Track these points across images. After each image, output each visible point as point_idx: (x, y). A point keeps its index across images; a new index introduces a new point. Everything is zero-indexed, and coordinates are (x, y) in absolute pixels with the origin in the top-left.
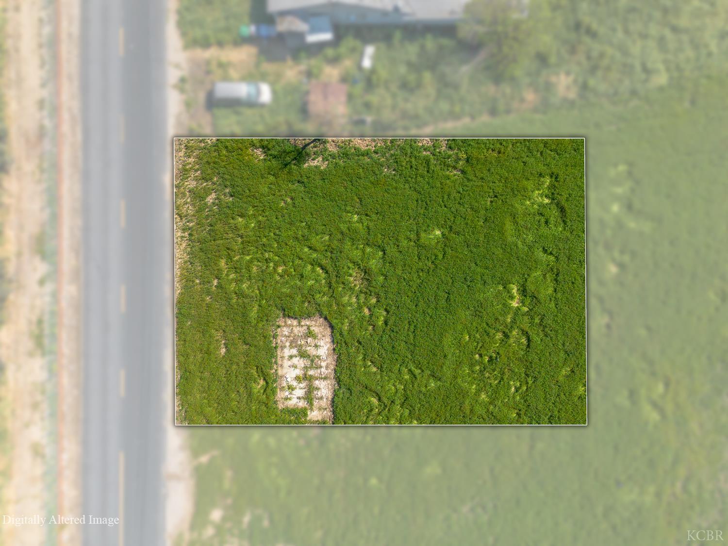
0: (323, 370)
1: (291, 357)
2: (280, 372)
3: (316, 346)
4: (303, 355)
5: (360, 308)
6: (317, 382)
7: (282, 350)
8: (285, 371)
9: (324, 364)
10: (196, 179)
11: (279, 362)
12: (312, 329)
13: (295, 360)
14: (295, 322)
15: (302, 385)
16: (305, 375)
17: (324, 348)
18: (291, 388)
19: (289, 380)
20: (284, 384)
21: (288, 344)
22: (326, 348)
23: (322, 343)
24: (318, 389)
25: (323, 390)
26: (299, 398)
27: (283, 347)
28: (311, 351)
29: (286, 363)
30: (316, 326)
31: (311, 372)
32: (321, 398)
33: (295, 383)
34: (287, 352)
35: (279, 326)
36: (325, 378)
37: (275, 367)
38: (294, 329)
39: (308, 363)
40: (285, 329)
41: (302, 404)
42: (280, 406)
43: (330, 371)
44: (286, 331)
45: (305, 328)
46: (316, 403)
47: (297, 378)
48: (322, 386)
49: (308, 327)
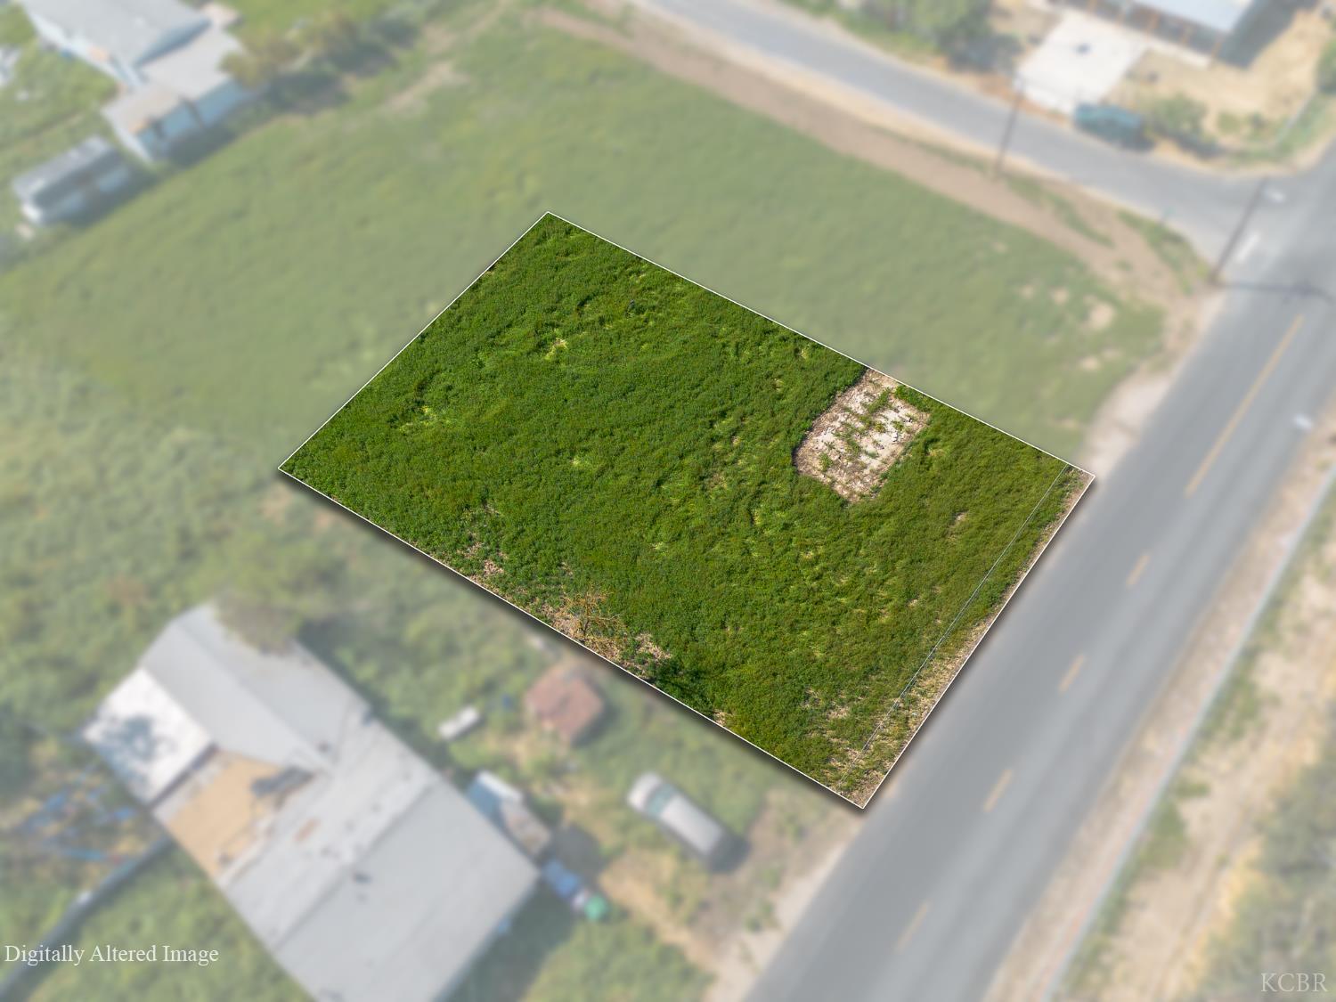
0: (843, 419)
1: (874, 456)
2: (900, 450)
3: (831, 447)
4: (856, 450)
5: (741, 451)
6: (860, 412)
7: (879, 470)
8: (893, 447)
9: (837, 424)
10: (844, 758)
12: (821, 467)
13: (871, 449)
14: (838, 487)
15: (883, 421)
16: (869, 428)
17: (824, 439)
18: (899, 426)
19: (895, 435)
21: (866, 472)
23: (821, 445)
25: (859, 400)
26: (896, 410)
28: (840, 445)
29: (884, 454)
30: (814, 468)
31: (860, 425)
32: (867, 394)
33: (890, 427)
35: (862, 496)
36: (846, 409)
37: (902, 458)
38: (844, 482)
39: (855, 436)
40: (857, 490)
41: (897, 403)
42: (926, 416)
43: (835, 414)
44: (858, 487)
45: (829, 473)
47: (882, 429)
48: (858, 405)
49: (824, 471)
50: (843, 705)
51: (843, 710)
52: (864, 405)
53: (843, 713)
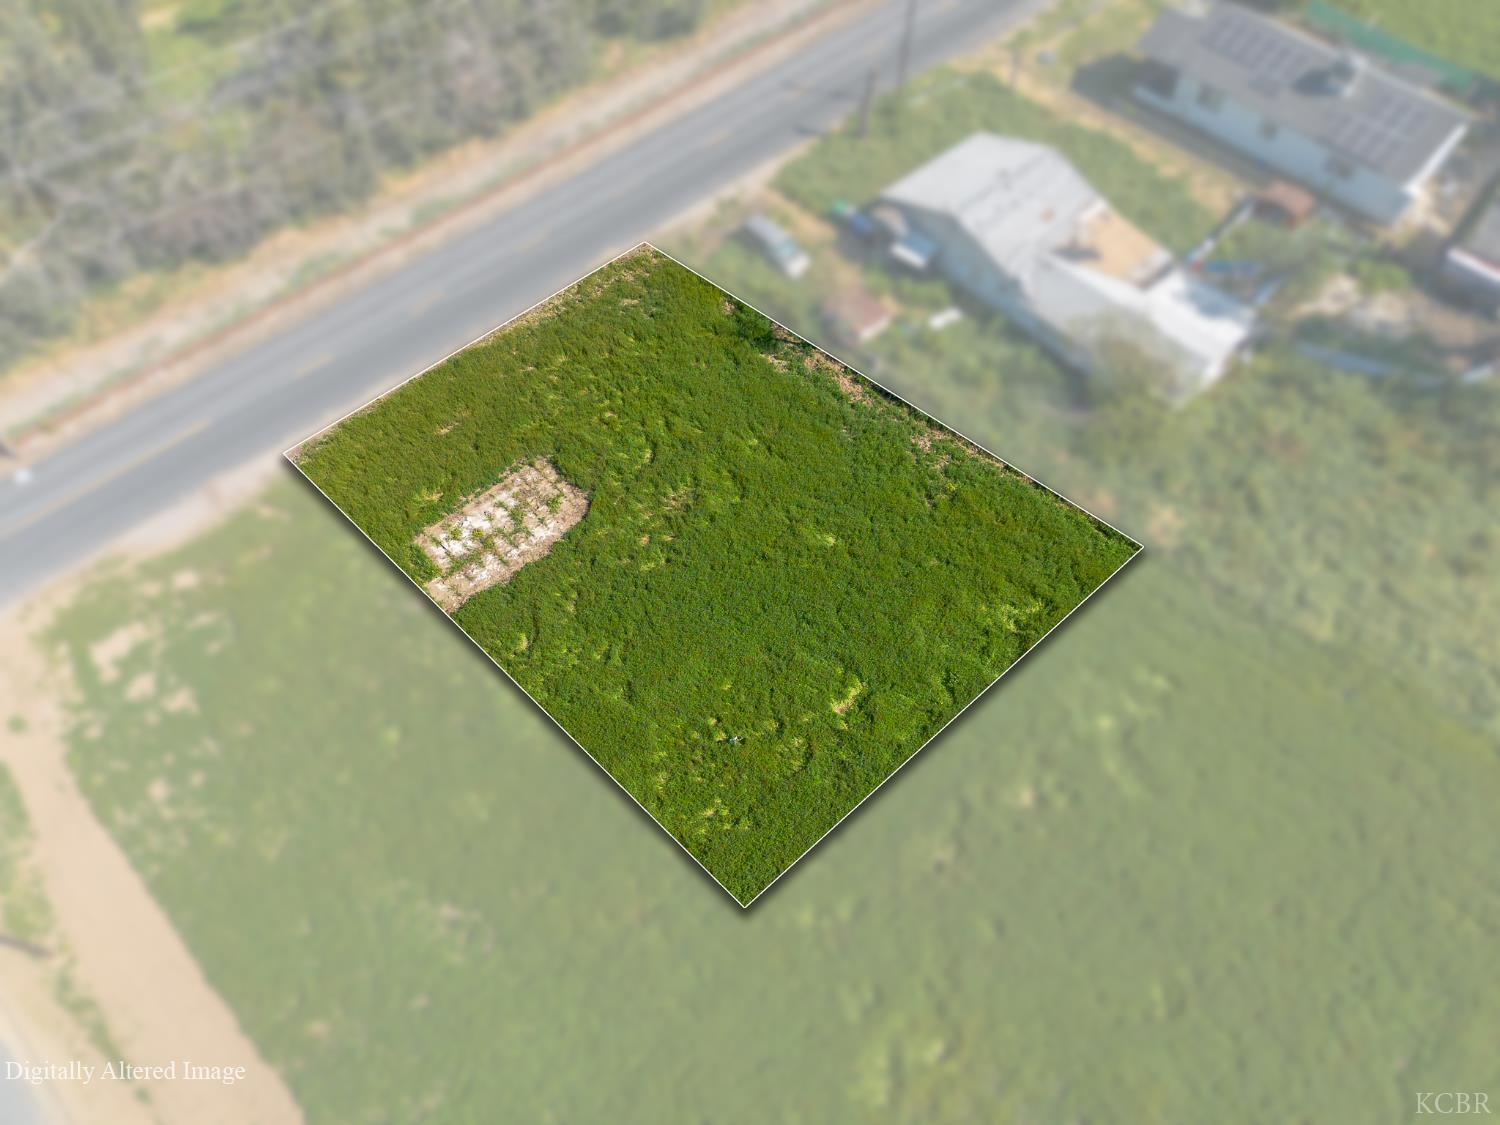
1: (501, 505)
3: (542, 521)
4: (516, 516)
6: (490, 557)
8: (475, 512)
12: (561, 500)
13: (500, 513)
14: (553, 477)
15: (470, 544)
16: (489, 536)
17: (545, 532)
18: (455, 536)
19: (466, 524)
20: (455, 524)
21: (516, 489)
22: (549, 533)
23: (552, 524)
24: (482, 565)
25: (484, 573)
26: (448, 554)
28: (530, 520)
29: (487, 507)
31: (499, 542)
32: (470, 579)
33: (466, 534)
34: (503, 496)
36: (504, 563)
37: (471, 497)
38: (544, 482)
39: (509, 529)
40: (534, 472)
41: (443, 563)
42: (418, 541)
43: (520, 560)
44: (532, 476)
45: (556, 492)
47: (476, 534)
48: (490, 567)
49: (561, 494)
50: (625, 307)
51: (626, 304)
53: (628, 302)
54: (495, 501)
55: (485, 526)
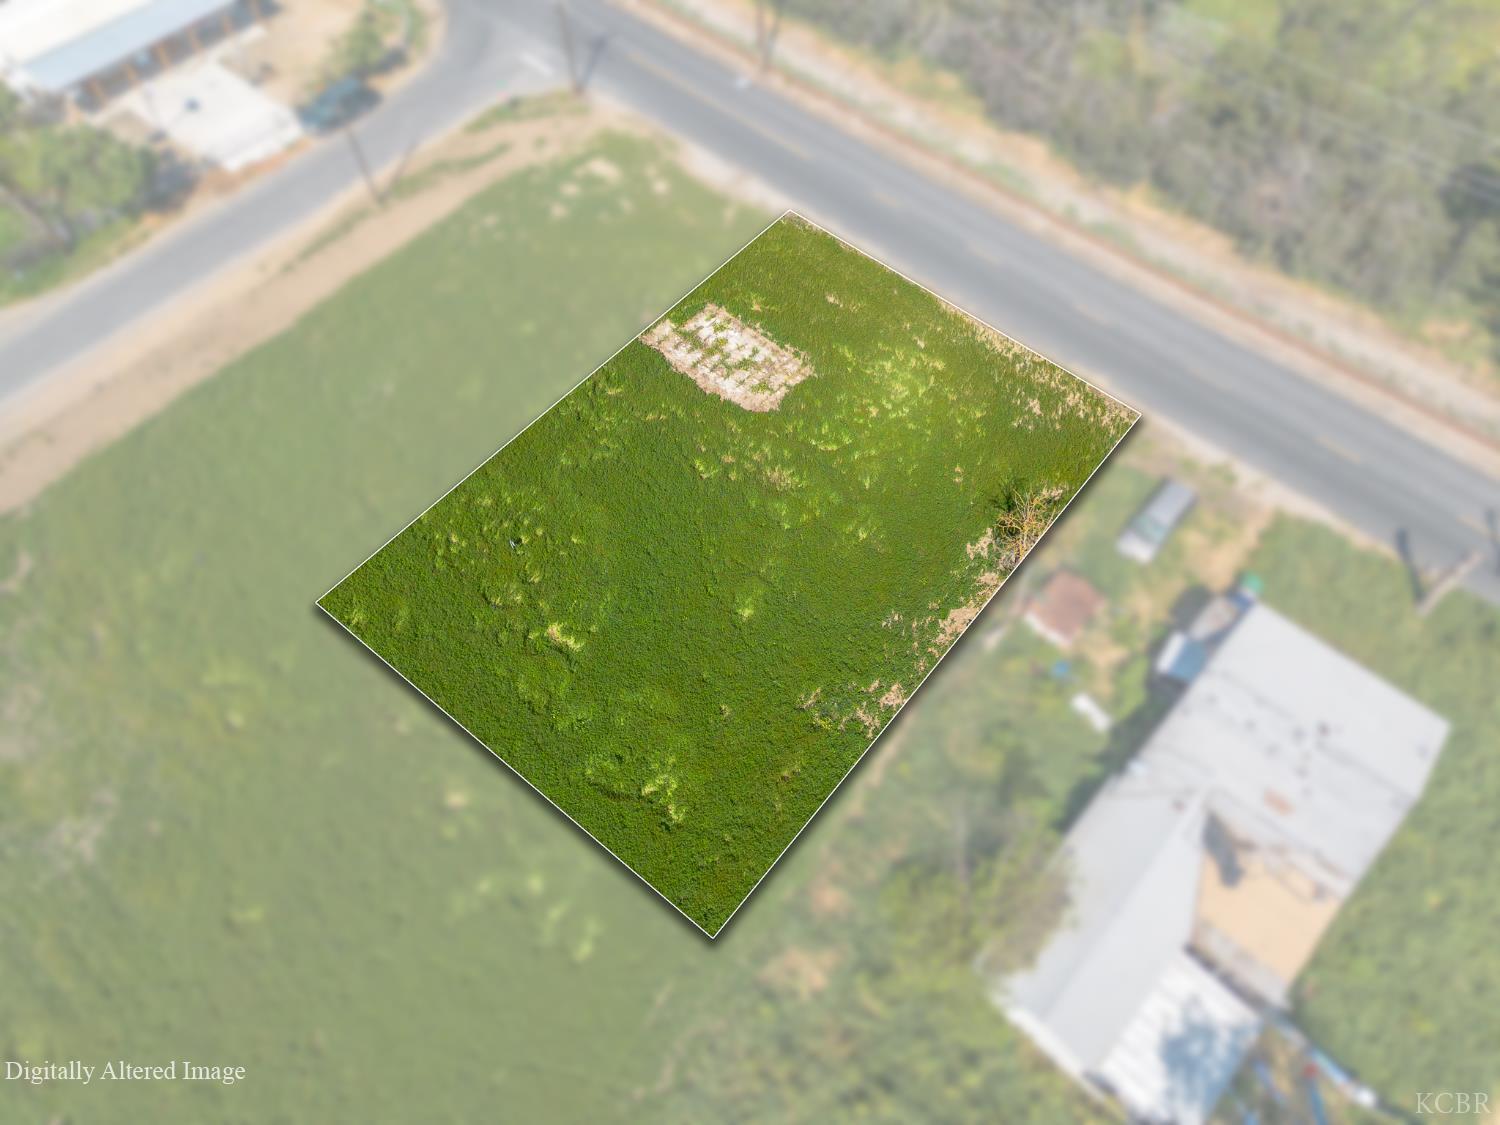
0: (707, 371)
1: (755, 352)
2: (749, 331)
3: (742, 383)
4: (744, 364)
5: (740, 455)
6: (699, 355)
7: (773, 350)
8: (746, 336)
9: (712, 375)
10: (1075, 409)
11: (762, 338)
12: (767, 393)
13: (747, 353)
14: (792, 383)
15: (711, 340)
16: (721, 351)
17: (730, 389)
18: (720, 328)
19: (731, 333)
20: (731, 326)
21: (774, 359)
23: (740, 391)
25: (683, 354)
26: (700, 328)
27: (774, 352)
28: (741, 374)
29: (753, 343)
30: (767, 399)
31: (716, 358)
32: (676, 347)
33: (721, 335)
34: (765, 352)
35: (805, 364)
36: (694, 366)
37: (761, 331)
38: (786, 377)
39: (729, 361)
40: (796, 368)
41: (690, 326)
42: (711, 306)
43: (698, 375)
44: (792, 367)
45: (775, 387)
46: (677, 338)
47: (725, 341)
48: (689, 356)
49: (772, 391)
50: (1027, 404)
51: (1031, 404)
52: (690, 351)
53: (1035, 405)
54: (759, 348)
55: (731, 346)
